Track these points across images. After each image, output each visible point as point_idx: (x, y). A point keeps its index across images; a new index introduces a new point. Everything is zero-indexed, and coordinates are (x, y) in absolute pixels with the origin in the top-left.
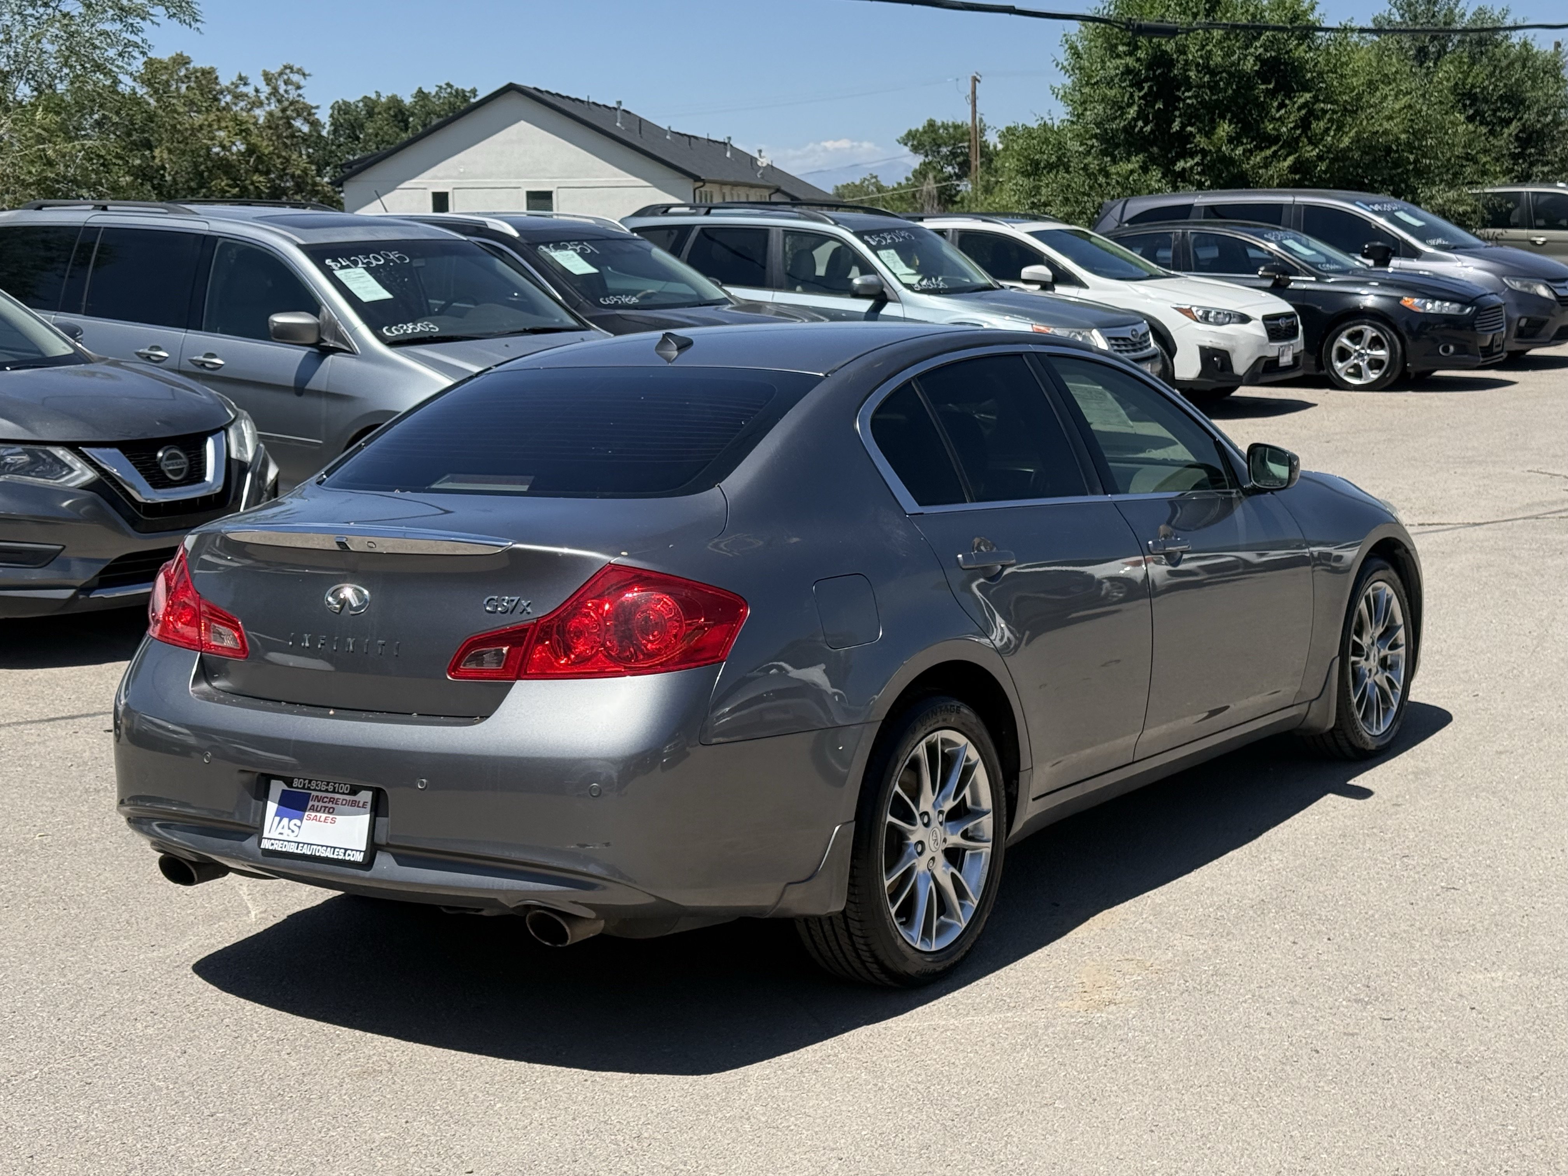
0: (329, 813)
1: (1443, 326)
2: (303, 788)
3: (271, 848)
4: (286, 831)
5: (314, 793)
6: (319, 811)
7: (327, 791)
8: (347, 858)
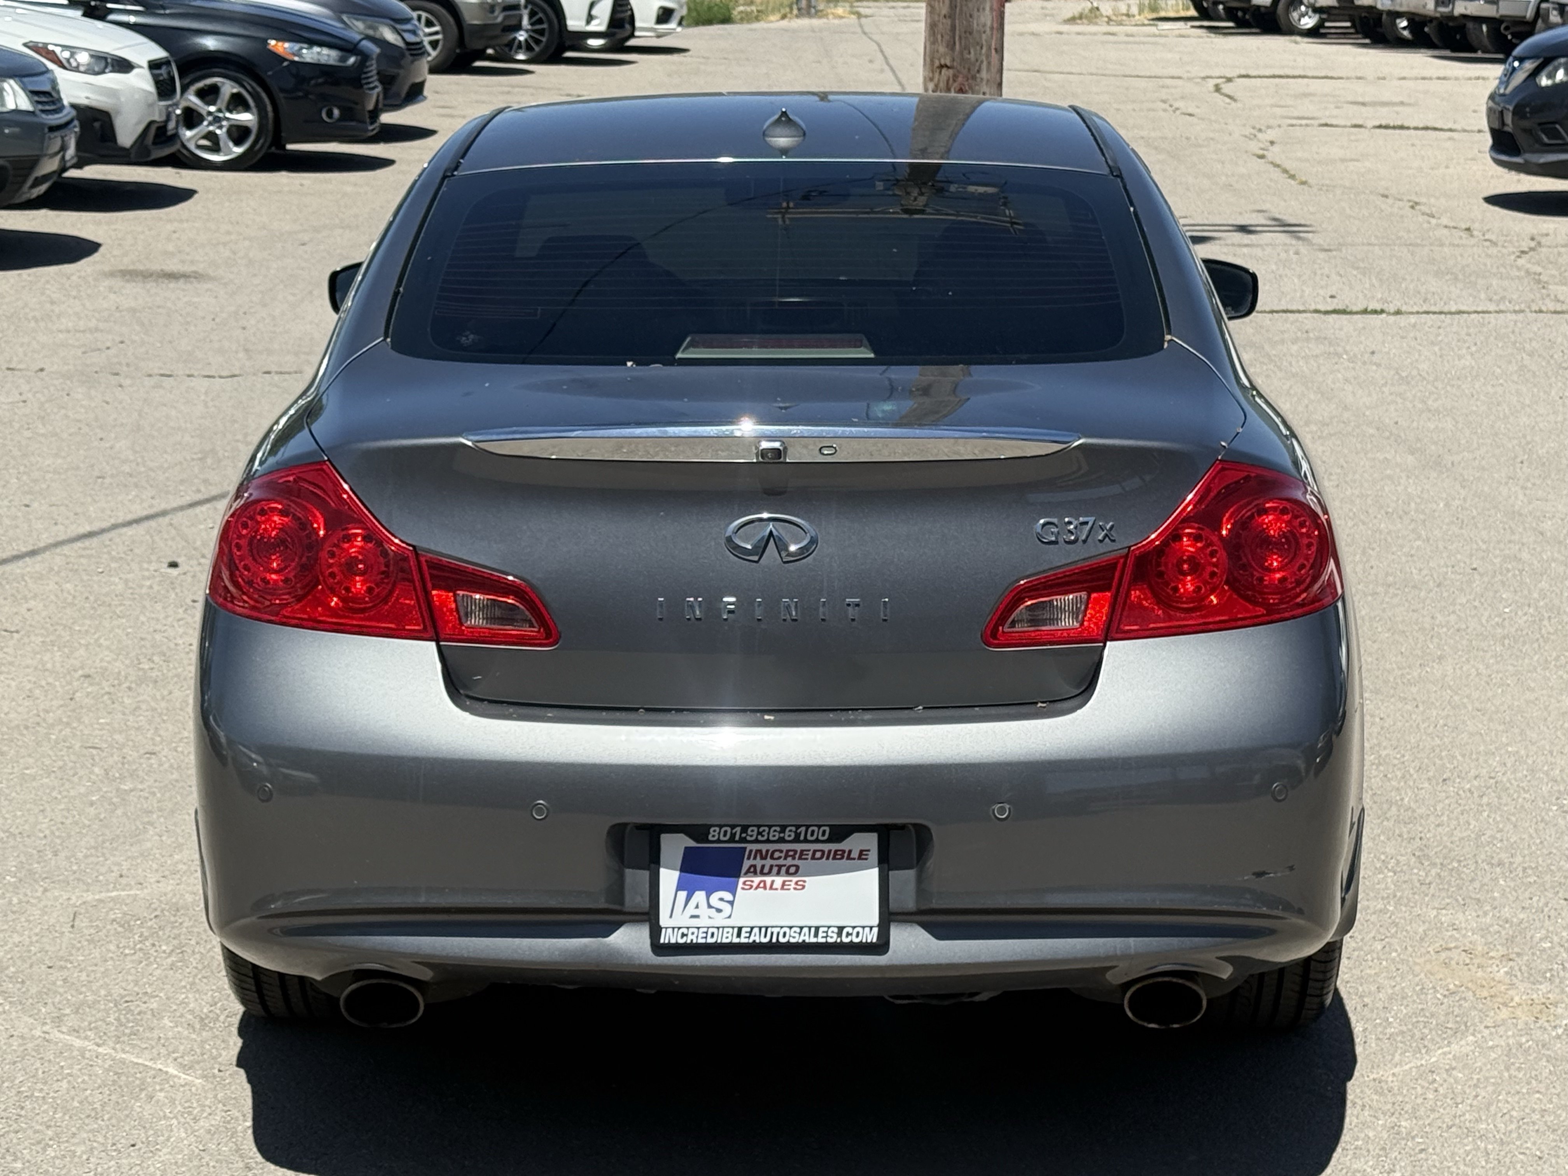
0: (788, 873)
1: (320, 80)
2: (732, 840)
3: (681, 941)
4: (703, 910)
5: (749, 847)
6: (769, 873)
7: (782, 840)
8: (846, 940)
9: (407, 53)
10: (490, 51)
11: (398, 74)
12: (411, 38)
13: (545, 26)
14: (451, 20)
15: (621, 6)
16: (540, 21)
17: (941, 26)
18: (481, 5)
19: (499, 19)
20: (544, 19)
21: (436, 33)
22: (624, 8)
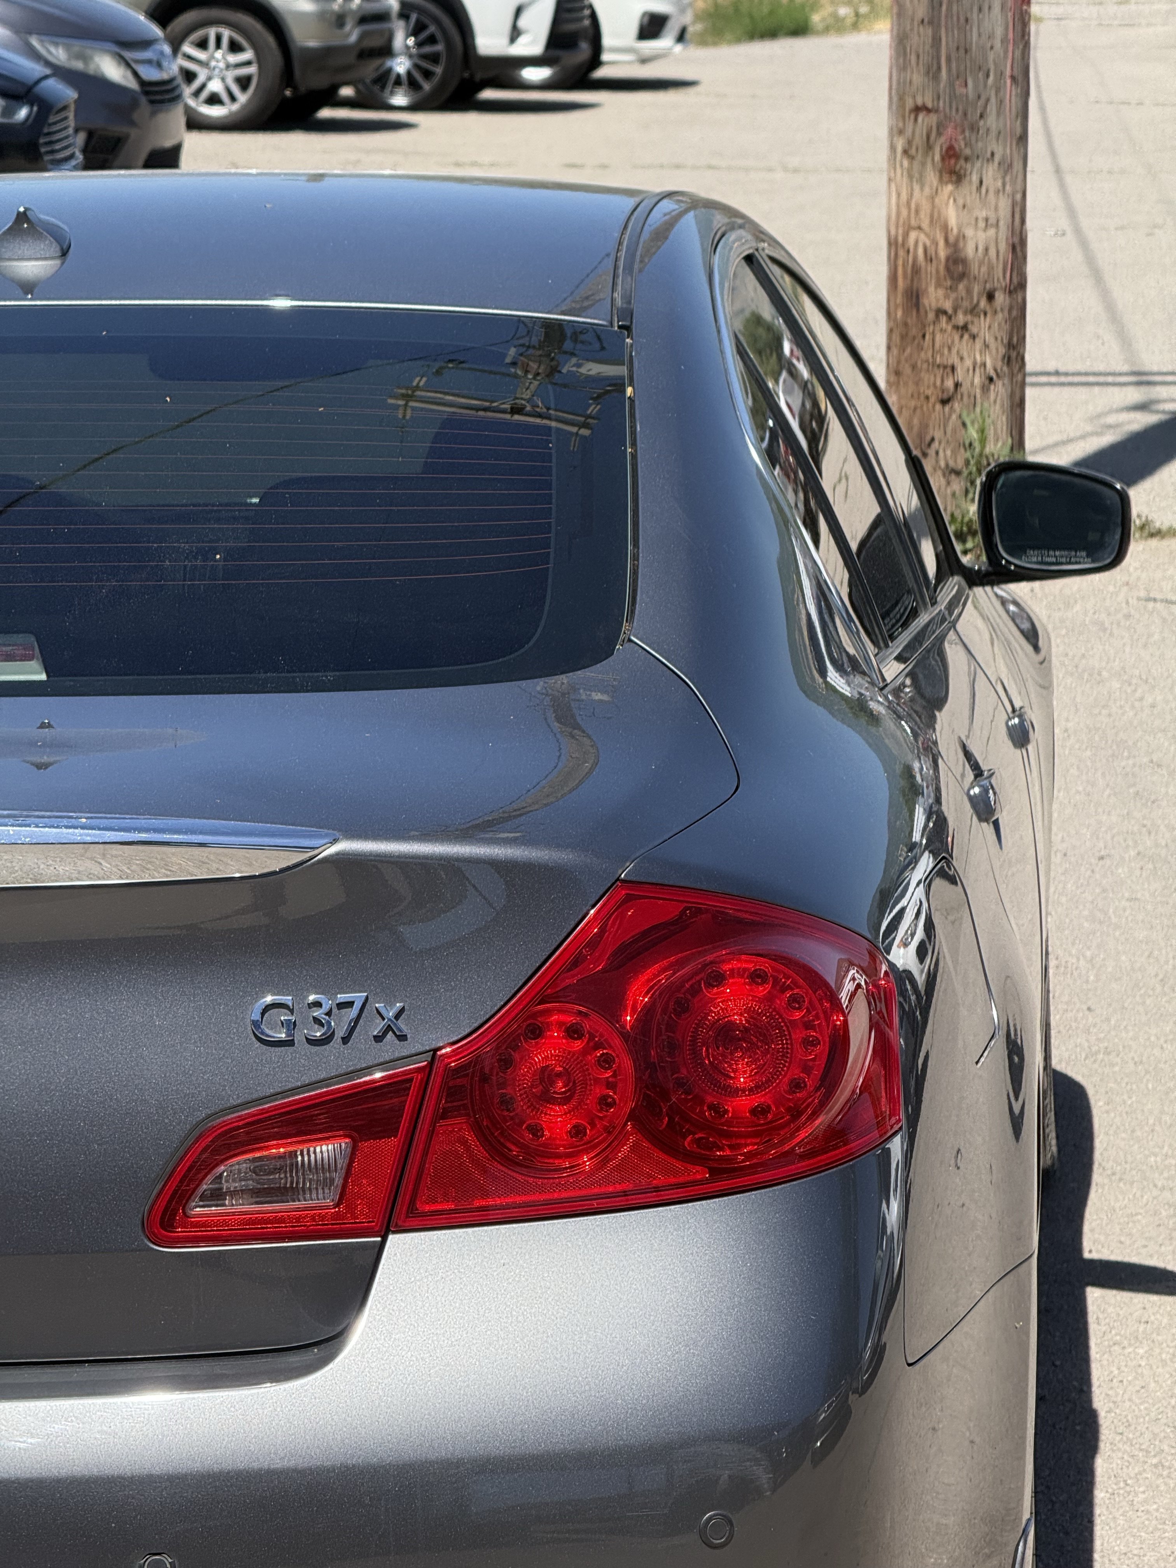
9: (143, 100)
10: (346, 91)
11: (127, 137)
12: (150, 74)
13: (439, 47)
14: (271, 40)
15: (570, 10)
16: (432, 40)
17: (915, 39)
18: (322, 16)
19: (353, 38)
20: (439, 36)
21: (248, 63)
22: (575, 15)
